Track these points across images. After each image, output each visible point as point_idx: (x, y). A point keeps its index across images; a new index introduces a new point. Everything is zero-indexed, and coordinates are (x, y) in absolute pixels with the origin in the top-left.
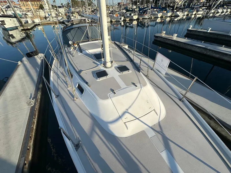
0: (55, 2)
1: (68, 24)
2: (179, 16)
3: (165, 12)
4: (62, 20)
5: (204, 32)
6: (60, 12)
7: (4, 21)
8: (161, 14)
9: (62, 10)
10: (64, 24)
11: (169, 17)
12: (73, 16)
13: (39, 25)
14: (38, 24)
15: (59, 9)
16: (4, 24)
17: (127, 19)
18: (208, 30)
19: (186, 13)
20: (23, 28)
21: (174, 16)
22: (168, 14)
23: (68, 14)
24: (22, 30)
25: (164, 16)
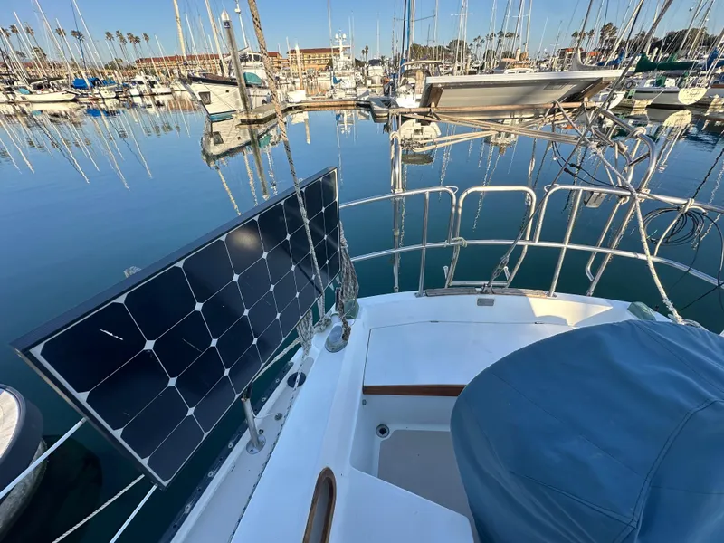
0: (366, 53)
1: (380, 112)
4: (366, 98)
6: (371, 75)
7: (209, 93)
9: (377, 72)
10: (368, 111)
12: (405, 83)
13: (298, 108)
14: (296, 107)
15: (370, 68)
16: (207, 102)
17: (637, 102)
20: (245, 117)
23: (392, 80)
24: (243, 122)
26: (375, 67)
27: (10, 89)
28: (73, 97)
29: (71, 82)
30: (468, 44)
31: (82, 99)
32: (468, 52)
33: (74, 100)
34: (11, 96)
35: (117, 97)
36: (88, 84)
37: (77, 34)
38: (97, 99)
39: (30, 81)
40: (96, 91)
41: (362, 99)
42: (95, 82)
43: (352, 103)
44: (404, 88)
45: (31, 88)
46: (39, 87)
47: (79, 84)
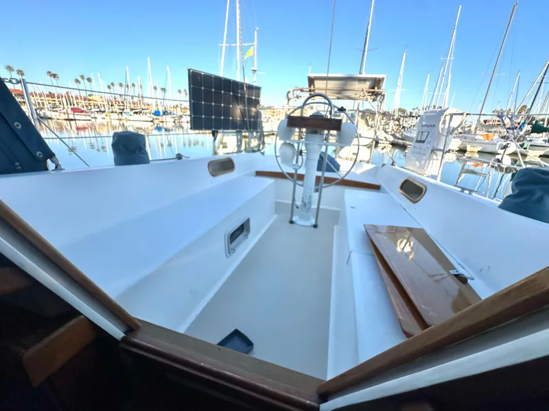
27: (121, 113)
28: (151, 119)
29: (153, 112)
31: (156, 122)
33: (151, 121)
34: (120, 116)
35: (174, 122)
36: (161, 113)
37: (163, 90)
38: (162, 122)
39: (132, 110)
40: (164, 117)
42: (165, 113)
45: (132, 113)
46: (136, 113)
47: (157, 113)
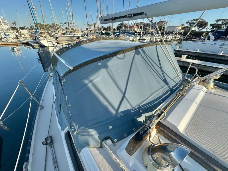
0: (15, 24)
1: (35, 45)
2: (145, 40)
3: (134, 36)
4: (26, 41)
5: (194, 52)
6: (22, 33)
8: (132, 37)
9: (25, 32)
11: (138, 40)
15: (21, 30)
18: (197, 51)
19: (149, 38)
21: (141, 40)
22: (137, 37)
25: (134, 40)
26: (23, 30)
30: (59, 25)
32: (60, 27)
41: (24, 42)
43: (20, 43)
44: (42, 38)
